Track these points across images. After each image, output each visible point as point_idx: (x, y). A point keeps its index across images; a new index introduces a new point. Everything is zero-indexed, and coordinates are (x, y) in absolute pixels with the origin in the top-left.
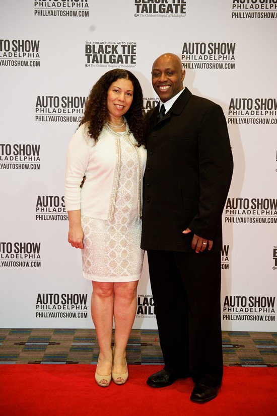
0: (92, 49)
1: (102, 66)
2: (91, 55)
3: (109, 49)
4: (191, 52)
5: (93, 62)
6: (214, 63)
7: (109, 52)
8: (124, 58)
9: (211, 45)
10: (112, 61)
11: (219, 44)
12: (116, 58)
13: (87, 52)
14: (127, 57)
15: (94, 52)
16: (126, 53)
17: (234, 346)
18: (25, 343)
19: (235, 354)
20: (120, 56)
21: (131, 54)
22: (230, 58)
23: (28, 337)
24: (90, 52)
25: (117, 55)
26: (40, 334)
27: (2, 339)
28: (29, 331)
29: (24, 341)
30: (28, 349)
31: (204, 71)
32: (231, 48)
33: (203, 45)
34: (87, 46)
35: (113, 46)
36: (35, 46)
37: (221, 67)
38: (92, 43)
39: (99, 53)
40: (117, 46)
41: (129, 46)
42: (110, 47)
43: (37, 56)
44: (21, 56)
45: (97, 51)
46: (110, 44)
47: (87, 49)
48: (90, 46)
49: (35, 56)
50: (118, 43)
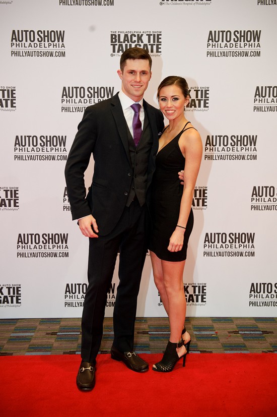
0: (117, 38)
2: (117, 45)
3: (135, 39)
4: (217, 40)
5: (118, 52)
6: (240, 51)
7: (135, 41)
8: (149, 47)
9: (236, 33)
11: (244, 31)
12: (142, 47)
13: (112, 42)
14: (152, 46)
15: (119, 42)
16: (152, 42)
17: (265, 332)
18: (57, 333)
19: (266, 340)
20: (145, 45)
21: (156, 43)
22: (256, 46)
23: (59, 327)
24: (116, 41)
25: (142, 45)
26: (70, 323)
27: (33, 329)
28: (58, 320)
29: (55, 331)
30: (61, 339)
31: (230, 59)
32: (256, 36)
33: (229, 33)
34: (112, 35)
35: (138, 35)
36: (60, 36)
37: (247, 55)
38: (117, 32)
39: (124, 42)
40: (142, 35)
41: (154, 35)
42: (135, 36)
43: (62, 46)
44: (46, 47)
45: (123, 41)
46: (135, 34)
47: (112, 39)
48: (115, 36)
49: (60, 46)
50: (143, 32)
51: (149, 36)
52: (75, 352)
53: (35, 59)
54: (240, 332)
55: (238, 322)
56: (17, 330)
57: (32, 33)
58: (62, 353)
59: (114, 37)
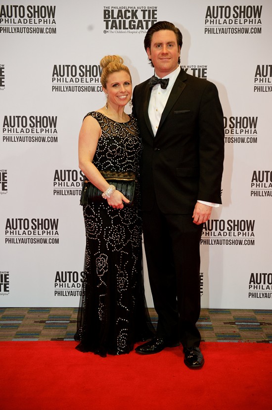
0: (110, 14)
1: (121, 32)
2: (110, 21)
3: (129, 14)
4: (215, 16)
5: (112, 28)
6: (239, 27)
7: (129, 17)
8: (144, 23)
9: (236, 8)
10: (132, 27)
11: (245, 7)
12: (136, 24)
13: (105, 17)
14: (147, 22)
15: (113, 17)
16: (147, 18)
17: (261, 324)
18: (45, 321)
19: (262, 331)
20: (140, 22)
21: (151, 19)
22: (257, 22)
23: (48, 315)
24: (109, 17)
25: (137, 21)
26: (60, 313)
27: (21, 318)
28: (47, 309)
29: (44, 320)
30: (49, 326)
31: (229, 36)
32: (257, 11)
33: (228, 9)
34: (105, 11)
35: (133, 11)
36: (51, 12)
37: (247, 31)
38: (111, 8)
39: (118, 18)
40: (136, 11)
41: (149, 11)
42: (129, 11)
43: (53, 22)
44: (36, 23)
45: (116, 17)
46: (129, 9)
47: (105, 14)
48: (109, 11)
49: (51, 22)
50: (138, 8)
51: (144, 11)
52: (63, 339)
53: (25, 35)
54: (236, 323)
55: (236, 313)
56: (5, 318)
57: (22, 8)
58: (49, 340)
59: (107, 12)
